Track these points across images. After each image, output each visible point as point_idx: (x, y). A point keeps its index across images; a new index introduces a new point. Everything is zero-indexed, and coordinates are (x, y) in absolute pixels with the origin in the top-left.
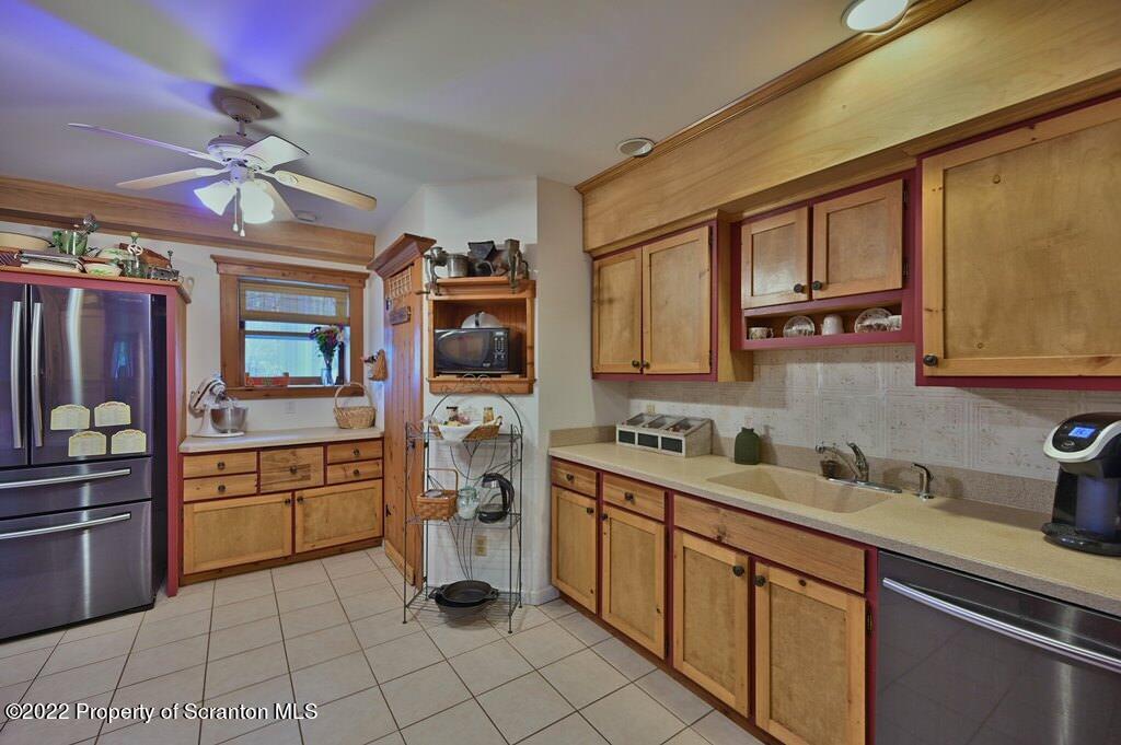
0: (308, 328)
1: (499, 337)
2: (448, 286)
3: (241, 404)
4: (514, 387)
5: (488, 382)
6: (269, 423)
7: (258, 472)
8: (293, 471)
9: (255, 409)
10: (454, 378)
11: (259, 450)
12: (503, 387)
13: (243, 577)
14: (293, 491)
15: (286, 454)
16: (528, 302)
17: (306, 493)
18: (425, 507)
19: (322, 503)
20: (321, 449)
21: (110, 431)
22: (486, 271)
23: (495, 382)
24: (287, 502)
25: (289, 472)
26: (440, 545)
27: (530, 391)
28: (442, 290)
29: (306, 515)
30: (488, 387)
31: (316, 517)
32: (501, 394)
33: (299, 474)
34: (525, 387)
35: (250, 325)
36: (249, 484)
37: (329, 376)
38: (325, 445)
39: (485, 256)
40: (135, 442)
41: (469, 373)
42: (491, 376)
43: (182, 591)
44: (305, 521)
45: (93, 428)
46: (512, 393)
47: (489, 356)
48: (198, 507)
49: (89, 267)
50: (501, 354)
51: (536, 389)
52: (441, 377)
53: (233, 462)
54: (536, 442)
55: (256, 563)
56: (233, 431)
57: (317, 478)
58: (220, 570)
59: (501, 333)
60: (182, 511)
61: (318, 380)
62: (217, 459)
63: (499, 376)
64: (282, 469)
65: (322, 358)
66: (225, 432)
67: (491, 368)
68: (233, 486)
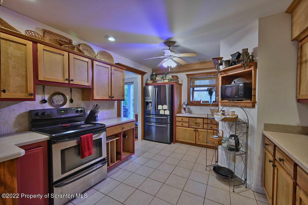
0: (206, 88)
1: (241, 86)
2: (224, 71)
3: (190, 107)
4: (247, 105)
5: (237, 103)
6: (197, 112)
7: (189, 122)
8: (196, 124)
9: (192, 108)
10: (227, 101)
11: (189, 117)
12: (242, 104)
13: (186, 145)
14: (196, 128)
15: (194, 119)
16: (253, 71)
17: (199, 130)
18: (212, 140)
19: (202, 133)
20: (202, 119)
21: (165, 110)
22: (235, 63)
23: (240, 103)
24: (194, 131)
25: (195, 124)
26: (222, 154)
27: (253, 106)
28: (222, 73)
29: (199, 135)
30: (237, 104)
31: (201, 137)
32: (241, 107)
33: (197, 125)
34: (251, 105)
35: (195, 89)
36: (187, 125)
37: (211, 101)
38: (203, 118)
39: (235, 58)
40: (167, 113)
41: (231, 99)
42: (238, 100)
43: (176, 143)
44: (198, 136)
45: (163, 109)
46: (246, 107)
47: (237, 94)
48: (179, 127)
49: (164, 81)
50: (241, 92)
51: (256, 106)
52: (224, 101)
53: (185, 119)
54: (256, 127)
55: (189, 143)
56: (188, 113)
57: (201, 126)
58: (183, 142)
59: (242, 85)
60: (176, 127)
61: (208, 102)
62: (182, 118)
63: (242, 100)
64: (194, 123)
65: (209, 96)
66: (186, 113)
67: (238, 98)
68: (185, 124)
